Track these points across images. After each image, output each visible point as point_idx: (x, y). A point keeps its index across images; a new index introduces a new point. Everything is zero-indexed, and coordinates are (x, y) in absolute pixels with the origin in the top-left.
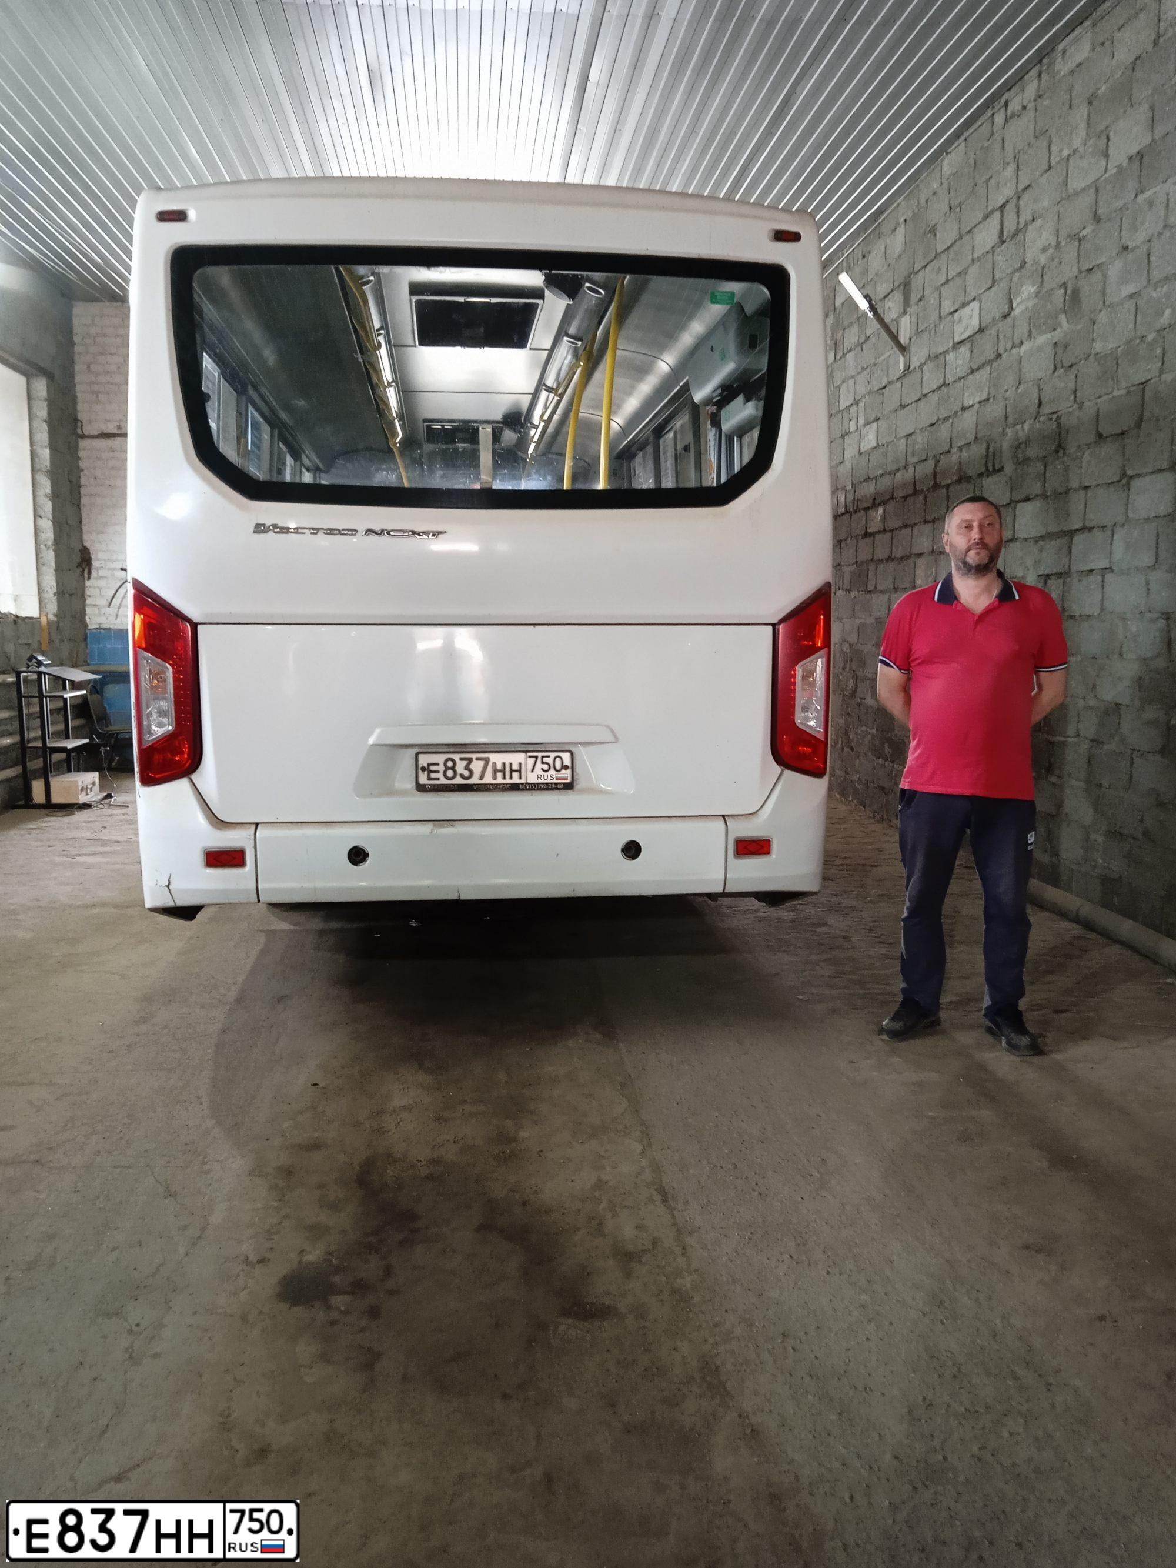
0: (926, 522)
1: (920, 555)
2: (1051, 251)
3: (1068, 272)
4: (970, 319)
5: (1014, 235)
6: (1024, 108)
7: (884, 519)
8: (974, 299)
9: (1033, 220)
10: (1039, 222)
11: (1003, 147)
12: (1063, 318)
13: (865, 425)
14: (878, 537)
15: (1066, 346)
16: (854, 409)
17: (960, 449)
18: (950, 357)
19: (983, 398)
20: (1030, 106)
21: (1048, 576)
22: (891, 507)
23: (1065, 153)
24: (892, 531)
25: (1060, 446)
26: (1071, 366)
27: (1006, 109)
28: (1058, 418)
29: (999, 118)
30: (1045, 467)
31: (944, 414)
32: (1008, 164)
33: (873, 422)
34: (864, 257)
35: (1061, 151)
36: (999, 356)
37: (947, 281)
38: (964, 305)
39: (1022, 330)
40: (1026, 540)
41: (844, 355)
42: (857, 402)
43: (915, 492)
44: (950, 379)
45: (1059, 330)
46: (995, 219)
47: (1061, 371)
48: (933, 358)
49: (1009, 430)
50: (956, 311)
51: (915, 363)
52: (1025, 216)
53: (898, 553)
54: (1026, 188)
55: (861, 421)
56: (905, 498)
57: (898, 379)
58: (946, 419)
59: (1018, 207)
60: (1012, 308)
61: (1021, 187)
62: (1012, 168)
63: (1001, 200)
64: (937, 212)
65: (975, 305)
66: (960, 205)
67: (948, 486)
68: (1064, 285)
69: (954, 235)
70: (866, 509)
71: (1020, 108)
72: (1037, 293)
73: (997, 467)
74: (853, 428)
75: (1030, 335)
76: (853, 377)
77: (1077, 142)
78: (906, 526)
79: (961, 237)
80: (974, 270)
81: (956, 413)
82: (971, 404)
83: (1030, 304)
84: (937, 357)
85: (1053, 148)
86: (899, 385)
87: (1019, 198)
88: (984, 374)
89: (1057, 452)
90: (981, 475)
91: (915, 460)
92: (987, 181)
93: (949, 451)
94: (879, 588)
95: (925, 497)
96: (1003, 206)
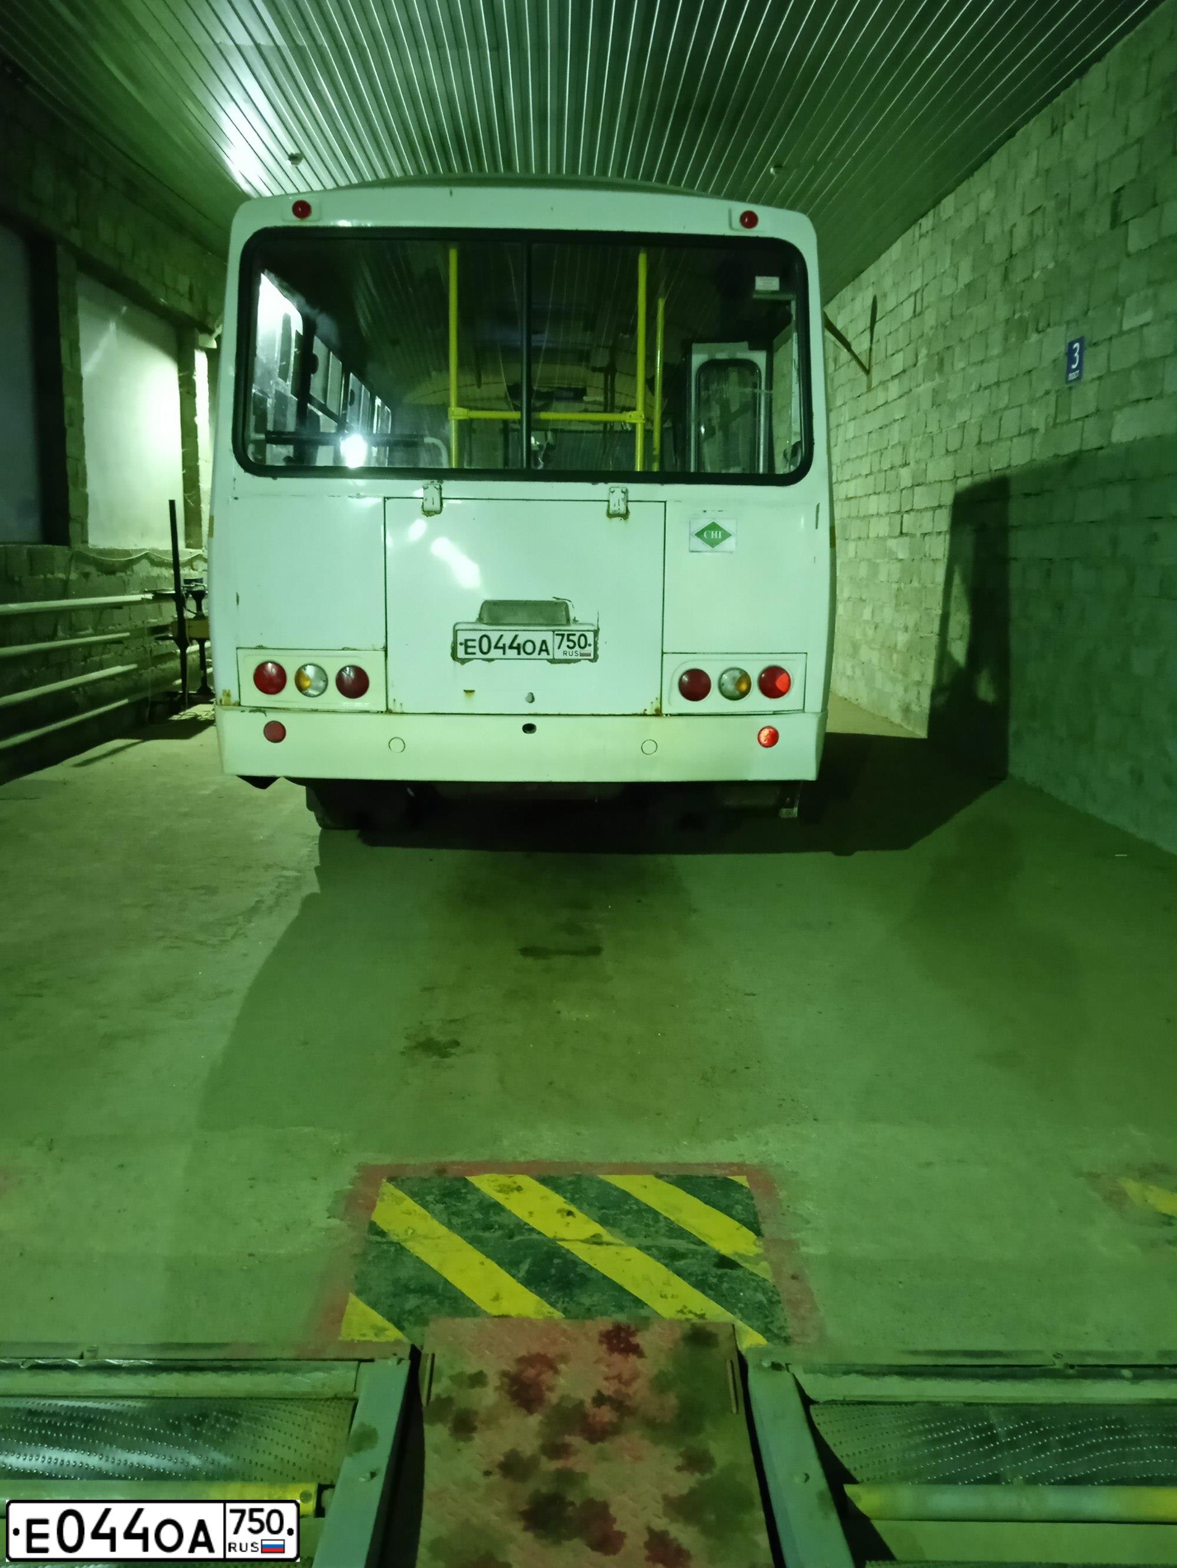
0: (875, 493)
1: (873, 515)
2: (934, 330)
3: (939, 346)
4: (898, 363)
5: (920, 314)
6: (927, 232)
7: (856, 489)
8: (901, 350)
9: (927, 307)
10: (930, 309)
11: (918, 254)
12: (937, 374)
13: (850, 420)
14: (853, 501)
15: (937, 392)
16: (843, 408)
17: (893, 446)
18: (890, 384)
19: (903, 416)
20: (930, 233)
21: (926, 534)
22: (859, 481)
23: (943, 270)
24: (860, 497)
25: (932, 453)
26: (940, 405)
27: (920, 230)
28: (932, 436)
29: (917, 235)
30: (926, 465)
31: (886, 423)
32: (919, 266)
33: (854, 419)
34: (852, 300)
35: (940, 268)
36: (911, 390)
37: (890, 333)
38: (898, 352)
39: (921, 376)
40: (918, 511)
41: (840, 367)
42: (844, 404)
43: (871, 474)
44: (890, 400)
45: (934, 382)
46: (912, 299)
47: (935, 407)
48: (883, 383)
49: (913, 439)
50: (893, 354)
51: (874, 384)
52: (925, 304)
53: (862, 514)
54: (927, 285)
55: (847, 418)
56: (867, 475)
57: (866, 392)
58: (887, 426)
59: (922, 296)
60: (917, 361)
61: (925, 283)
62: (920, 270)
63: (914, 288)
64: (888, 282)
65: (901, 355)
66: (898, 284)
67: (886, 471)
68: (938, 353)
69: (894, 304)
70: (847, 481)
71: (925, 232)
72: (928, 355)
73: (907, 462)
74: (842, 422)
75: (924, 381)
76: (843, 385)
77: (947, 265)
78: (866, 495)
79: (897, 306)
80: (901, 329)
81: (891, 423)
82: (898, 418)
83: (925, 360)
84: (884, 381)
85: (938, 266)
86: (865, 396)
87: (923, 291)
88: (904, 400)
89: (931, 457)
90: (900, 466)
91: (871, 450)
92: (911, 273)
93: (887, 448)
94: (853, 537)
95: (875, 480)
96: (917, 291)
